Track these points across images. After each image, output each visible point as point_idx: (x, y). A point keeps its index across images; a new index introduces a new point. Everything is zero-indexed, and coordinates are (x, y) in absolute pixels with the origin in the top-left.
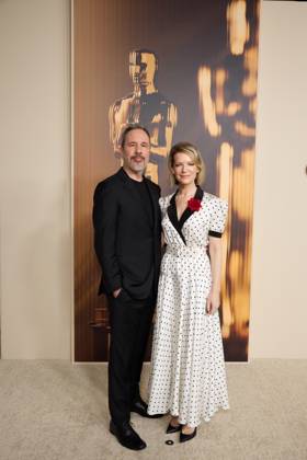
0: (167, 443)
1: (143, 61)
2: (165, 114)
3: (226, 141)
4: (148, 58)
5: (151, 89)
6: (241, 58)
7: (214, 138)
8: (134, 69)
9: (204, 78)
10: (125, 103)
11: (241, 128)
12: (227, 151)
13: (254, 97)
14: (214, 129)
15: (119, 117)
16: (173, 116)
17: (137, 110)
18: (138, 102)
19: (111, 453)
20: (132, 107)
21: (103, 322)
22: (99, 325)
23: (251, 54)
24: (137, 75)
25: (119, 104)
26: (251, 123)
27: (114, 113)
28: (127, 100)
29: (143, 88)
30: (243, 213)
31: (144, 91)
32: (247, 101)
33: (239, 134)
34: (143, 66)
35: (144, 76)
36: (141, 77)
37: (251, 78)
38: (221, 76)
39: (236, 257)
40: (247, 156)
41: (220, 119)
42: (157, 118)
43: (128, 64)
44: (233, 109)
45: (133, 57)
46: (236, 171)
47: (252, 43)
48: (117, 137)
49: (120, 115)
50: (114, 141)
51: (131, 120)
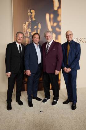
0: (41, 112)
1: (31, 12)
2: (38, 26)
4: (33, 11)
5: (34, 19)
6: (57, 11)
8: (29, 14)
9: (48, 16)
10: (27, 23)
11: (57, 29)
13: (60, 21)
14: (50, 29)
16: (40, 26)
18: (30, 23)
19: (26, 115)
20: (29, 24)
23: (59, 10)
24: (30, 15)
25: (25, 23)
26: (60, 28)
27: (24, 26)
29: (32, 19)
31: (32, 20)
32: (59, 22)
33: (57, 31)
34: (32, 13)
35: (32, 16)
36: (31, 16)
37: (60, 16)
38: (52, 16)
40: (59, 37)
41: (52, 27)
42: (36, 27)
43: (27, 13)
45: (29, 11)
47: (59, 7)
48: (25, 32)
49: (26, 26)
50: (24, 33)
51: (29, 28)
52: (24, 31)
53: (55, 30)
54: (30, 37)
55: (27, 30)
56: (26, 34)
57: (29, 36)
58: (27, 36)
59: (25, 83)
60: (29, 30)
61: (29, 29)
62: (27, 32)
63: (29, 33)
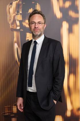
3: (65, 21)
7: (59, 19)
10: (14, 4)
11: (72, 14)
12: (65, 26)
14: (59, 15)
15: (12, 10)
17: (21, 7)
18: (21, 3)
20: (18, 6)
21: (8, 112)
22: (7, 114)
25: (11, 4)
26: (77, 11)
27: (9, 9)
28: (16, 2)
30: (74, 56)
33: (71, 17)
39: (72, 77)
40: (75, 28)
41: (62, 9)
42: (31, 10)
44: (68, 4)
46: (70, 35)
48: (12, 20)
49: (12, 9)
50: (10, 23)
51: (18, 12)
52: (8, 18)
53: (68, 14)
54: (22, 30)
55: (14, 17)
56: (12, 24)
57: (18, 28)
58: (15, 27)
59: (13, 117)
60: (19, 17)
61: (19, 15)
62: (14, 21)
63: (18, 23)
